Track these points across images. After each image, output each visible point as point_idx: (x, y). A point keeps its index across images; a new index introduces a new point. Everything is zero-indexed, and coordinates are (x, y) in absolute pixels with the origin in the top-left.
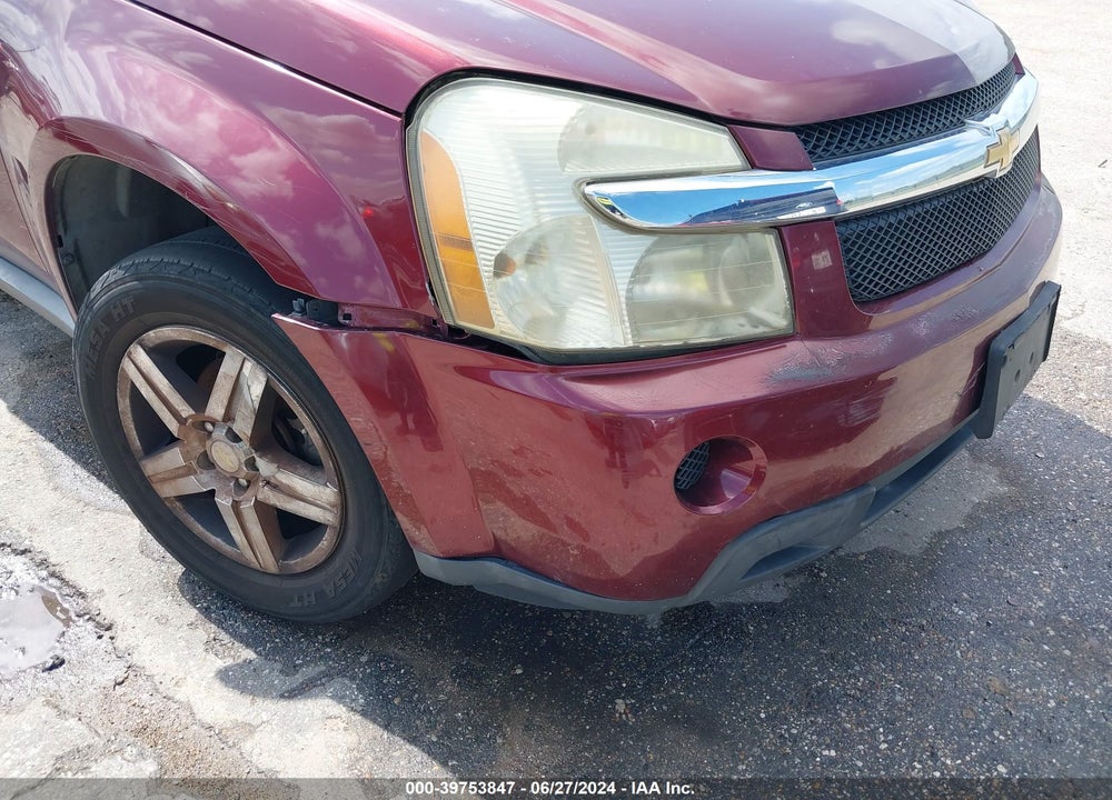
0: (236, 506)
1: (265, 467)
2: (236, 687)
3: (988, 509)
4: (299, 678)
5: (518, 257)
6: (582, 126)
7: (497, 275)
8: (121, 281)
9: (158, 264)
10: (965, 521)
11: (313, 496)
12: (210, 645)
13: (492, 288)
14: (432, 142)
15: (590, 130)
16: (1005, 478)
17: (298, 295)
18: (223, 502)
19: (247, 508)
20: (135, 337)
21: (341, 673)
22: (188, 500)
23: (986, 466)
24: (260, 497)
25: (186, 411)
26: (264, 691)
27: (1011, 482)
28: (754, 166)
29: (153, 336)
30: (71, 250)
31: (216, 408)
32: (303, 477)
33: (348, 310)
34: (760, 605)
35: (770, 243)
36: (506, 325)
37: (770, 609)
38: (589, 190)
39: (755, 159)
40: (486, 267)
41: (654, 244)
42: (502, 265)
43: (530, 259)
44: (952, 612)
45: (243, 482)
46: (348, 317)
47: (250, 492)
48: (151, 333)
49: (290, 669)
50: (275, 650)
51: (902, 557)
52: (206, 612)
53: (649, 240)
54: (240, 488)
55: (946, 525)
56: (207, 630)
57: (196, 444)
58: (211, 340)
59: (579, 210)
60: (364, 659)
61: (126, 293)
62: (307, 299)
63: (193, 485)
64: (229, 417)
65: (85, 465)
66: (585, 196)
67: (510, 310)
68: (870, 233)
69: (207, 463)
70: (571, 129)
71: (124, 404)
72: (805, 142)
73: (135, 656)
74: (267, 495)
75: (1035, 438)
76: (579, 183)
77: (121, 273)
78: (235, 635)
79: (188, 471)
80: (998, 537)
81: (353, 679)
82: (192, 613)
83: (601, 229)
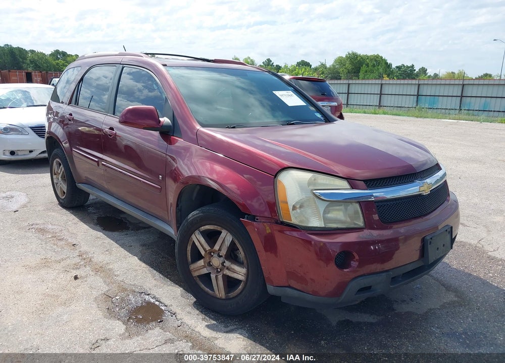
0: (216, 277)
1: (227, 263)
2: (211, 329)
3: (449, 304)
4: (229, 329)
5: (298, 206)
6: (313, 179)
7: (293, 210)
8: (198, 213)
9: (208, 209)
10: (440, 306)
11: (239, 272)
12: (203, 319)
13: (292, 213)
14: (280, 182)
15: (315, 180)
16: (456, 296)
17: (247, 214)
18: (213, 276)
19: (220, 277)
20: (198, 228)
21: (241, 328)
22: (200, 277)
23: (450, 293)
24: (224, 273)
25: (208, 248)
26: (220, 331)
27: (458, 297)
28: (353, 189)
29: (203, 228)
30: (180, 208)
31: (217, 247)
32: (238, 266)
33: (258, 218)
34: (368, 323)
35: (357, 206)
36: (294, 221)
37: (372, 324)
38: (314, 191)
39: (353, 187)
40: (291, 208)
41: (329, 204)
42: (294, 208)
43: (301, 207)
44: (431, 329)
45: (219, 270)
46: (257, 219)
47: (221, 272)
48: (203, 227)
49: (226, 327)
50: (222, 322)
51: (416, 314)
52: (201, 312)
53: (328, 203)
54: (218, 272)
55: (433, 307)
56: (201, 316)
57: (208, 259)
58: (219, 228)
59: (312, 196)
60: (247, 326)
61: (199, 217)
62: (249, 215)
63: (205, 271)
64: (220, 250)
65: (162, 274)
66: (313, 193)
67: (296, 218)
68: (385, 205)
69: (209, 264)
70: (310, 179)
71: (189, 248)
72: (366, 184)
73: (183, 320)
74: (227, 272)
75: (471, 286)
76: (312, 190)
77: (198, 212)
78: (210, 318)
79: (204, 267)
80: (451, 311)
81: (244, 330)
82: (198, 312)
83: (316, 200)
